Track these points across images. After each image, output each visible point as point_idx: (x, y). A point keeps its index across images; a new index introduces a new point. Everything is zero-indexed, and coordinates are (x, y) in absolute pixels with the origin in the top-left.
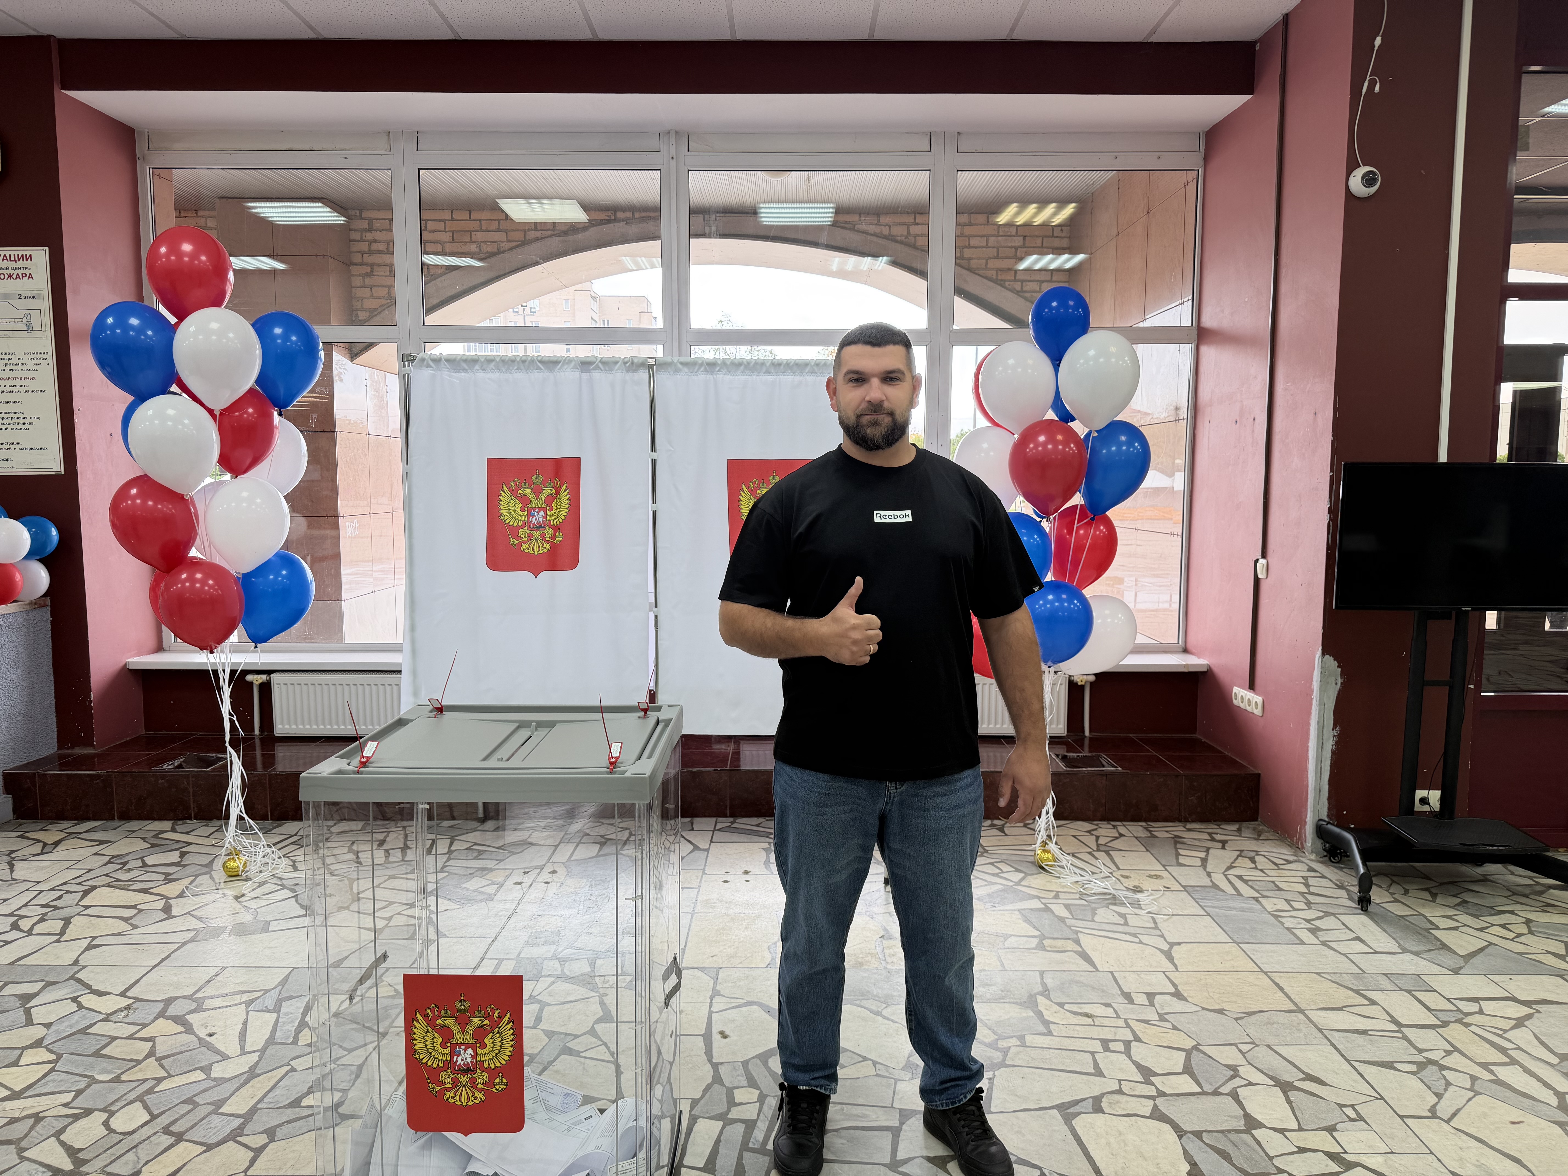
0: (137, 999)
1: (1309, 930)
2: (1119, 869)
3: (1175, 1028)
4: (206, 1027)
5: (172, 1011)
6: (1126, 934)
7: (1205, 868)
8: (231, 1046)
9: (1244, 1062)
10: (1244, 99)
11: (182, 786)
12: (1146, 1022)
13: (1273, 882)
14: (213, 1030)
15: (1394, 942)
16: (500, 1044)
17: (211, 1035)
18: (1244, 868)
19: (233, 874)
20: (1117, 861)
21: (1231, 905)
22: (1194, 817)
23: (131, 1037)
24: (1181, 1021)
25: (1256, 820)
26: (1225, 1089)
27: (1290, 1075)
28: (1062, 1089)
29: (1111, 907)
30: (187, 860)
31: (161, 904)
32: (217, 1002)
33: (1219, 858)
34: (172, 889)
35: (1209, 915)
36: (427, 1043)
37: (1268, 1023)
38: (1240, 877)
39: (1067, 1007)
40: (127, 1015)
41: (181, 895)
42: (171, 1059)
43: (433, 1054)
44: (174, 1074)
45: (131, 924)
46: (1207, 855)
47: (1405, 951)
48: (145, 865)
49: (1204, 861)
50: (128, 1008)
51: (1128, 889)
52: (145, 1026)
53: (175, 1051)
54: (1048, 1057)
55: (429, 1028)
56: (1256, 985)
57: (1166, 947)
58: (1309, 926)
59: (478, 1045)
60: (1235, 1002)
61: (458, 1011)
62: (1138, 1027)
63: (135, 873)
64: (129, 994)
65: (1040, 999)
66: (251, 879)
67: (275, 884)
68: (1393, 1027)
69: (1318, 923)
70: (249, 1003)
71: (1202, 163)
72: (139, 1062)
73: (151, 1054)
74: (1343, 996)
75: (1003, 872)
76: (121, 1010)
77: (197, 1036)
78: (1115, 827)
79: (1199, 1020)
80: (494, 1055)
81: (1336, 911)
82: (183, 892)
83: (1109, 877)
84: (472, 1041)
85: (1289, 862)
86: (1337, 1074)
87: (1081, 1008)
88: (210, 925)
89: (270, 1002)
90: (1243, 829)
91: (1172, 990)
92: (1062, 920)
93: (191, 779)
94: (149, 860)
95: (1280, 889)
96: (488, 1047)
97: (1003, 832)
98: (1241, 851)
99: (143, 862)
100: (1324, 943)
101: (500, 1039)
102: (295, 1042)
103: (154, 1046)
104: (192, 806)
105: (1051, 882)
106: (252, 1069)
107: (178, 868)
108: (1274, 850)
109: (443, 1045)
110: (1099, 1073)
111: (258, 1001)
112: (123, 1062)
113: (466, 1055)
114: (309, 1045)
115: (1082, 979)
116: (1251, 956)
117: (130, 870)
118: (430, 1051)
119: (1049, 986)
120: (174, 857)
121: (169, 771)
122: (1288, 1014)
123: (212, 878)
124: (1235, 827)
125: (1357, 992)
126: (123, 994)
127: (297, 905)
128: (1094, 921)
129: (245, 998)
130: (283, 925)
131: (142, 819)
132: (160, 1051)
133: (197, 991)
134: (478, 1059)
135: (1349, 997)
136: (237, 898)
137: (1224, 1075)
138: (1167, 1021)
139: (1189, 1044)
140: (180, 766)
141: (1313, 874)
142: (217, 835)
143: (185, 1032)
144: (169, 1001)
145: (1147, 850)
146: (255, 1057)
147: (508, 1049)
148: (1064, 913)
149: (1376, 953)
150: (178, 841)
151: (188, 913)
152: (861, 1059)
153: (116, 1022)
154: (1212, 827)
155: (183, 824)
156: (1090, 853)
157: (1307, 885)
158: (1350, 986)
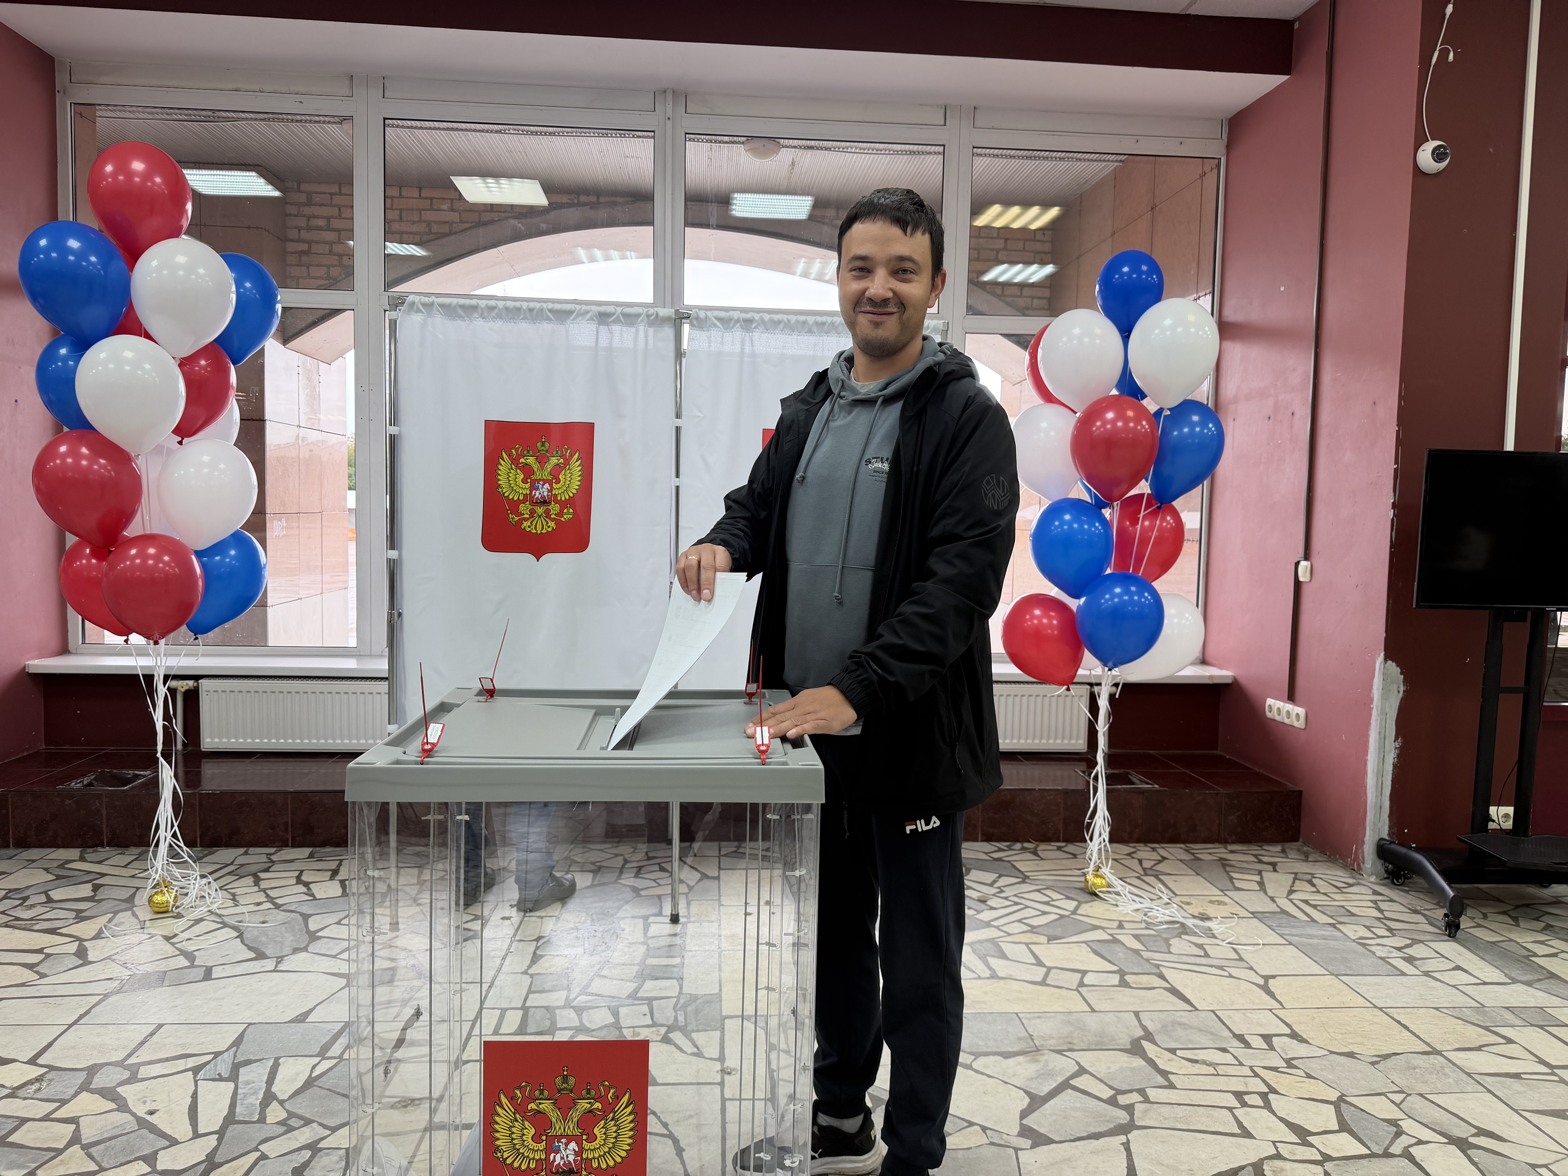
0: (51, 1068)
1: (1403, 959)
2: (1176, 895)
3: (1309, 1076)
4: (144, 1103)
5: (99, 1081)
6: (1211, 966)
7: (1266, 893)
8: (181, 1129)
9: (1403, 1116)
10: (1280, 79)
11: (93, 808)
12: (1275, 1069)
13: (1343, 907)
14: (153, 1107)
15: (1498, 971)
16: (615, 1135)
17: (151, 1113)
18: (1304, 892)
19: (161, 910)
20: (1170, 885)
21: (1310, 933)
22: (1234, 837)
23: (46, 1118)
24: (1313, 1067)
25: (1297, 841)
26: (1396, 1149)
27: (1461, 1131)
28: (1213, 1155)
29: (1183, 937)
30: (102, 894)
31: (73, 947)
32: (157, 1070)
33: (1278, 883)
34: (86, 929)
35: (1291, 944)
36: (514, 1136)
37: (1409, 1068)
38: (1306, 902)
39: (1179, 1053)
40: (39, 1089)
41: (98, 936)
42: (101, 1147)
43: (521, 1151)
44: (108, 1167)
45: (37, 972)
46: (1262, 878)
47: (1514, 981)
48: (50, 900)
49: (1261, 884)
50: (39, 1079)
51: (1194, 917)
52: (63, 1102)
53: (106, 1135)
54: (1181, 1115)
55: (518, 1116)
56: (1376, 1023)
57: (1261, 982)
58: (1402, 955)
59: (585, 1137)
60: (1363, 1044)
61: (559, 1091)
62: (1268, 1075)
63: (38, 910)
64: (40, 1061)
65: (1146, 1044)
66: (183, 916)
67: (214, 921)
68: (1544, 1069)
69: (1409, 951)
70: (196, 1070)
71: (1224, 151)
72: (59, 1152)
73: (75, 1139)
74: (1476, 1036)
75: (1053, 900)
76: (31, 1082)
77: (134, 1115)
78: (1154, 849)
79: (1332, 1065)
80: (607, 1150)
81: (1422, 938)
82: (100, 932)
83: (1169, 903)
84: (577, 1132)
85: (1351, 885)
86: (1511, 1126)
87: (1196, 1055)
88: (137, 972)
89: (223, 1067)
90: (1287, 851)
91: (1288, 1031)
92: (1137, 952)
93: (104, 800)
94: (56, 895)
95: (1353, 915)
96: (599, 1139)
97: (1038, 855)
98: (1296, 874)
99: (48, 896)
100: (1426, 974)
101: (615, 1128)
102: (262, 1120)
103: (77, 1130)
104: (105, 830)
105: (1109, 910)
106: (210, 1157)
107: (90, 904)
108: (1329, 872)
109: (536, 1139)
110: (1246, 1134)
111: (208, 1067)
112: (38, 1152)
113: (568, 1152)
114: (282, 1123)
115: (1183, 1020)
116: (1357, 990)
117: (32, 906)
118: (517, 1147)
119: (1151, 1028)
120: (86, 890)
121: (78, 790)
122: (1425, 1057)
123: (134, 915)
124: (1278, 848)
125: (1486, 1028)
126: (32, 1061)
127: (245, 947)
128: (1170, 953)
129: (191, 1063)
130: (229, 971)
131: (43, 847)
132: (87, 1135)
133: (129, 1055)
134: (584, 1156)
135: (1480, 1035)
136: (167, 938)
137: (1388, 1132)
138: (1296, 1067)
139: (1333, 1096)
140: (90, 784)
141: (1380, 898)
142: (135, 864)
143: (117, 1110)
144: (92, 1070)
145: (1198, 874)
146: (213, 1140)
147: (626, 1142)
148: (1136, 945)
149: (1485, 983)
150: (89, 872)
151: (109, 958)
152: (966, 1124)
153: (25, 1099)
154: (1254, 849)
155: (93, 852)
156: (1138, 878)
157: (1381, 911)
158: (1477, 1022)
